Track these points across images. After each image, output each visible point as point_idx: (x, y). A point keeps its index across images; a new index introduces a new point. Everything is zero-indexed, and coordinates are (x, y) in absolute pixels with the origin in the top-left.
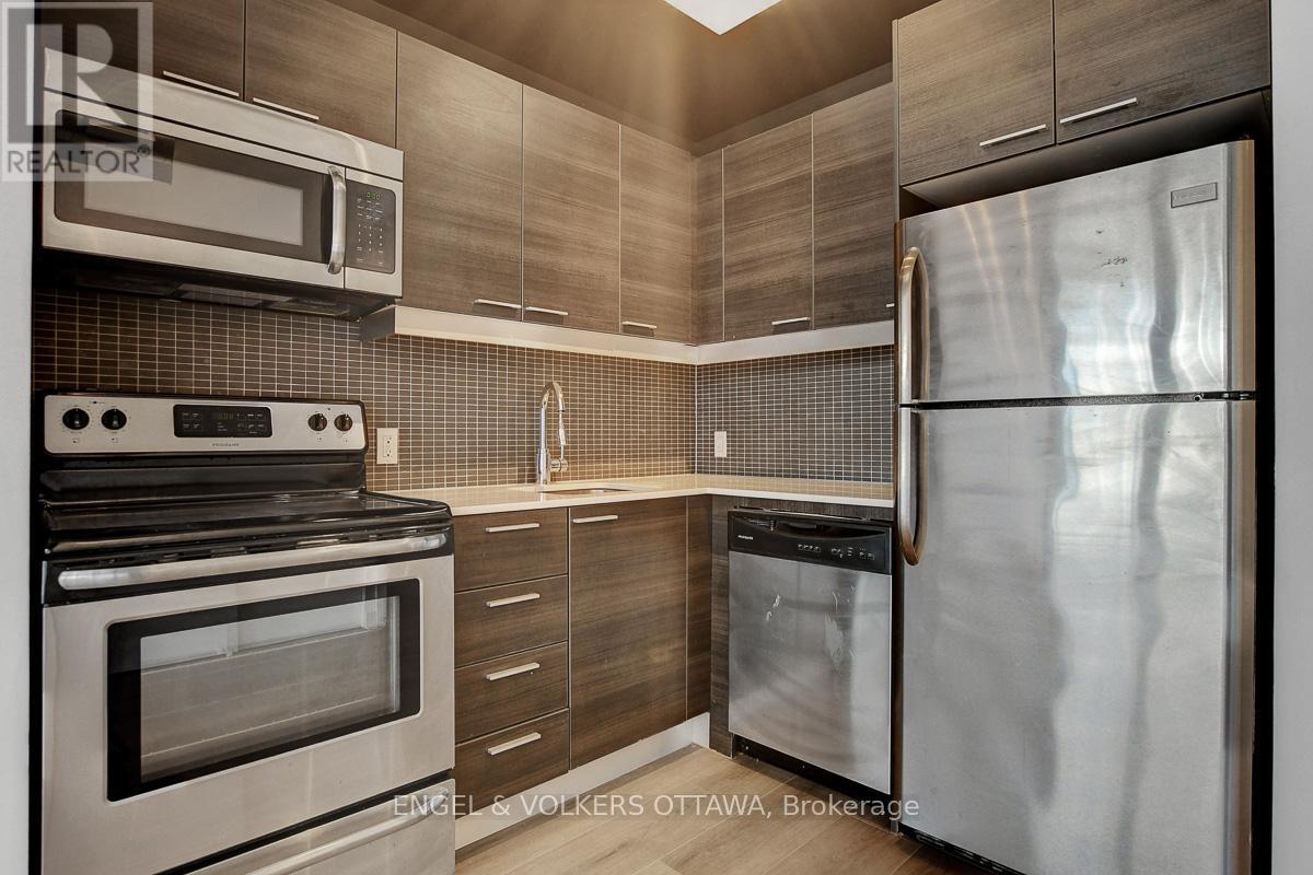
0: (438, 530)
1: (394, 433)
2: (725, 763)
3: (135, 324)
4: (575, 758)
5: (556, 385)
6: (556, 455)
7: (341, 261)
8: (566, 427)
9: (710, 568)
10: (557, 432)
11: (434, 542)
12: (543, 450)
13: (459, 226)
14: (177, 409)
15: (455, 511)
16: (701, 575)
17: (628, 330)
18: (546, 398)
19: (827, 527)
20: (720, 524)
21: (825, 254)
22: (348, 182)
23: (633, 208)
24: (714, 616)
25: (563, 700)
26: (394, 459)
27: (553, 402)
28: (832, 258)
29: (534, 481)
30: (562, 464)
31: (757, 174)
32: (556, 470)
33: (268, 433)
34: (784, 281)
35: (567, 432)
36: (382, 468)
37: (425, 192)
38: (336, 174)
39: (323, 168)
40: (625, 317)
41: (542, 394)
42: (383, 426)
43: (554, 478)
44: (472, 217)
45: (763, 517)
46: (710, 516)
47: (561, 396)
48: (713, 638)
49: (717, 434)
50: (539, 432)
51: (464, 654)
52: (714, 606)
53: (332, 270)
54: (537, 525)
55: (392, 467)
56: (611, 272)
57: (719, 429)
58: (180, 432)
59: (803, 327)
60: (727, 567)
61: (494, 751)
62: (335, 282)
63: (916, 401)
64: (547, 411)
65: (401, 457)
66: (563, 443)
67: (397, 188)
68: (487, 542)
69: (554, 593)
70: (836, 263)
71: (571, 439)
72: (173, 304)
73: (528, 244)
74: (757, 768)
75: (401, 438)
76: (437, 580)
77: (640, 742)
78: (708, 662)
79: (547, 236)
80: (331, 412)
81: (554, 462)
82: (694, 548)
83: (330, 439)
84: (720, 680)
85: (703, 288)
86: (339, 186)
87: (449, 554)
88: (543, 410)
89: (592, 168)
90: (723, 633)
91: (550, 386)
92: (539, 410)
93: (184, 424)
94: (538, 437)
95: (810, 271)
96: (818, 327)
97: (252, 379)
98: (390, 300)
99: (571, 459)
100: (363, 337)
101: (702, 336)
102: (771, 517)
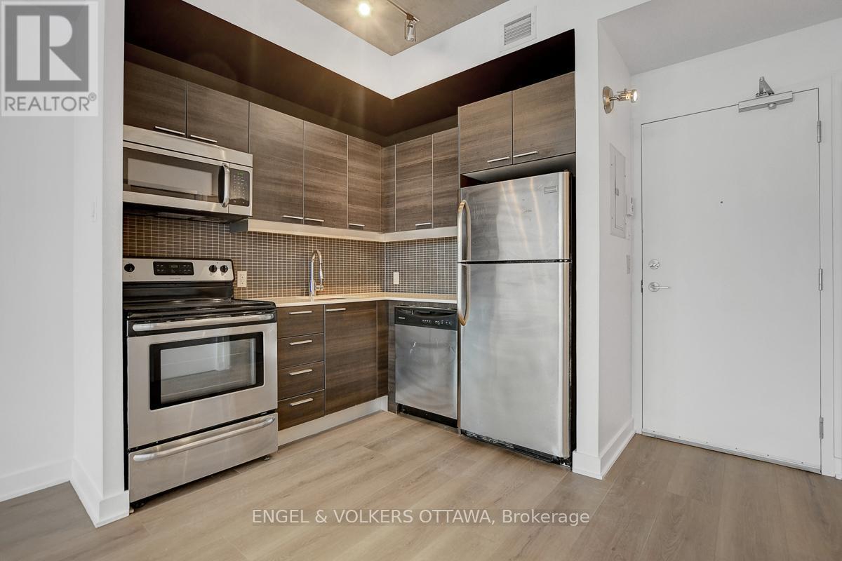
0: (271, 312)
1: (245, 273)
2: (394, 415)
3: (135, 227)
4: (327, 411)
5: (318, 251)
6: (318, 283)
7: (228, 202)
8: (323, 270)
9: (388, 332)
10: (319, 273)
11: (269, 317)
12: (312, 281)
13: (276, 184)
14: (154, 263)
15: (277, 305)
16: (383, 335)
17: (351, 227)
18: (314, 258)
19: (434, 312)
20: (392, 313)
21: (437, 196)
22: (230, 169)
23: (353, 172)
24: (389, 353)
25: (322, 385)
26: (245, 285)
27: (317, 259)
28: (440, 198)
29: (308, 295)
30: (321, 287)
31: (410, 158)
32: (319, 290)
33: (193, 274)
34: (421, 206)
35: (323, 273)
36: (240, 289)
37: (261, 170)
38: (226, 166)
39: (220, 164)
40: (350, 221)
41: (312, 256)
42: (240, 270)
43: (318, 293)
44: (281, 180)
45: (409, 309)
46: (388, 309)
47: (321, 257)
48: (389, 363)
49: (395, 273)
50: (311, 273)
51: (281, 364)
52: (389, 349)
53: (224, 206)
54: (311, 312)
55: (244, 288)
56: (344, 203)
57: (396, 271)
58: (156, 273)
59: (429, 227)
60: (394, 332)
61: (293, 404)
62: (225, 210)
63: (464, 261)
64: (314, 263)
65: (248, 284)
66: (322, 278)
67: (250, 171)
68: (290, 318)
69: (318, 340)
70: (441, 200)
71: (326, 277)
72: (150, 218)
73: (307, 190)
74: (407, 417)
75: (248, 275)
76: (270, 333)
77: (356, 406)
78: (387, 373)
79: (315, 187)
80: (219, 264)
81: (318, 286)
82: (380, 323)
83: (219, 276)
84: (392, 381)
85: (387, 207)
86: (227, 171)
87: (275, 322)
88: (312, 263)
89: (334, 155)
90: (393, 360)
91: (316, 252)
92: (310, 263)
93: (158, 269)
94: (310, 275)
95: (431, 203)
96: (434, 227)
97: (183, 250)
98: (246, 217)
99: (326, 285)
100: (232, 231)
101: (386, 229)
102: (412, 309)
